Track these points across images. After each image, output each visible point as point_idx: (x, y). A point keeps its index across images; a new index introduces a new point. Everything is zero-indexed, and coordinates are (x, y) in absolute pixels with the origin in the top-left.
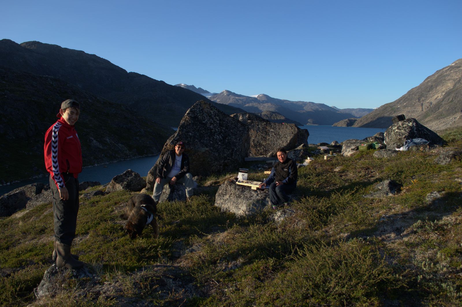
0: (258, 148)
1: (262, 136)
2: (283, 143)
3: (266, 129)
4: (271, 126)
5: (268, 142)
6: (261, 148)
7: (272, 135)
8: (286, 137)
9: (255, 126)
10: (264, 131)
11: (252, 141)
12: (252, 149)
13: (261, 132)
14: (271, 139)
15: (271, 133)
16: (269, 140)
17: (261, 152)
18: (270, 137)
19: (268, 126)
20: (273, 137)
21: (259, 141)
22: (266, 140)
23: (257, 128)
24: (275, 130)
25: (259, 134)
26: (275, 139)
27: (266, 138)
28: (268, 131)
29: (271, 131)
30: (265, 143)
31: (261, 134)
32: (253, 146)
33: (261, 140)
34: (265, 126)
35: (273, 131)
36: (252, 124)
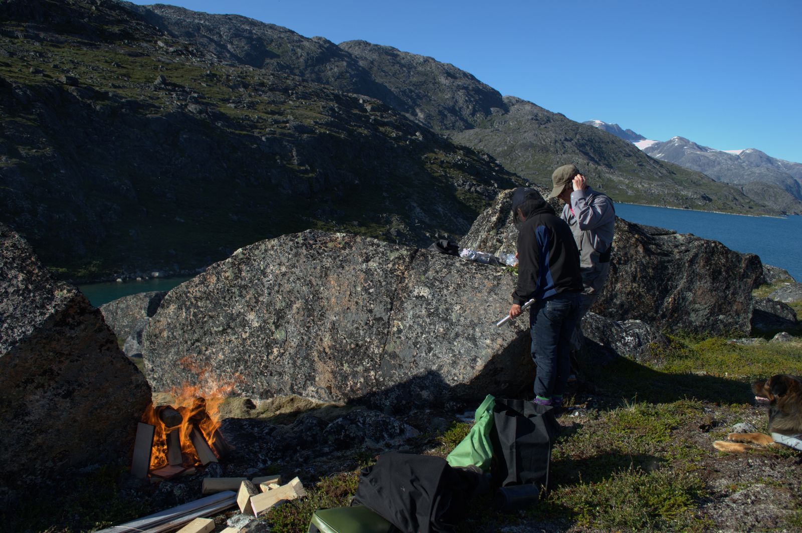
0: (346, 365)
1: (371, 311)
2: (454, 364)
3: (401, 279)
4: (425, 272)
5: (390, 348)
6: (360, 369)
7: (415, 316)
8: (473, 339)
9: (353, 264)
10: (388, 291)
11: (329, 328)
12: (319, 366)
13: (370, 293)
14: (409, 333)
15: (416, 306)
16: (400, 338)
17: (351, 387)
18: (407, 321)
19: (413, 269)
20: (418, 325)
21: (356, 334)
22: (388, 335)
23: (356, 272)
24: (437, 291)
25: (359, 301)
26: (424, 336)
27: (388, 324)
28: (405, 294)
29: (414, 297)
30: (379, 349)
31: (368, 304)
32: (327, 350)
33: (363, 330)
34: (397, 266)
35: (425, 295)
36: (343, 251)
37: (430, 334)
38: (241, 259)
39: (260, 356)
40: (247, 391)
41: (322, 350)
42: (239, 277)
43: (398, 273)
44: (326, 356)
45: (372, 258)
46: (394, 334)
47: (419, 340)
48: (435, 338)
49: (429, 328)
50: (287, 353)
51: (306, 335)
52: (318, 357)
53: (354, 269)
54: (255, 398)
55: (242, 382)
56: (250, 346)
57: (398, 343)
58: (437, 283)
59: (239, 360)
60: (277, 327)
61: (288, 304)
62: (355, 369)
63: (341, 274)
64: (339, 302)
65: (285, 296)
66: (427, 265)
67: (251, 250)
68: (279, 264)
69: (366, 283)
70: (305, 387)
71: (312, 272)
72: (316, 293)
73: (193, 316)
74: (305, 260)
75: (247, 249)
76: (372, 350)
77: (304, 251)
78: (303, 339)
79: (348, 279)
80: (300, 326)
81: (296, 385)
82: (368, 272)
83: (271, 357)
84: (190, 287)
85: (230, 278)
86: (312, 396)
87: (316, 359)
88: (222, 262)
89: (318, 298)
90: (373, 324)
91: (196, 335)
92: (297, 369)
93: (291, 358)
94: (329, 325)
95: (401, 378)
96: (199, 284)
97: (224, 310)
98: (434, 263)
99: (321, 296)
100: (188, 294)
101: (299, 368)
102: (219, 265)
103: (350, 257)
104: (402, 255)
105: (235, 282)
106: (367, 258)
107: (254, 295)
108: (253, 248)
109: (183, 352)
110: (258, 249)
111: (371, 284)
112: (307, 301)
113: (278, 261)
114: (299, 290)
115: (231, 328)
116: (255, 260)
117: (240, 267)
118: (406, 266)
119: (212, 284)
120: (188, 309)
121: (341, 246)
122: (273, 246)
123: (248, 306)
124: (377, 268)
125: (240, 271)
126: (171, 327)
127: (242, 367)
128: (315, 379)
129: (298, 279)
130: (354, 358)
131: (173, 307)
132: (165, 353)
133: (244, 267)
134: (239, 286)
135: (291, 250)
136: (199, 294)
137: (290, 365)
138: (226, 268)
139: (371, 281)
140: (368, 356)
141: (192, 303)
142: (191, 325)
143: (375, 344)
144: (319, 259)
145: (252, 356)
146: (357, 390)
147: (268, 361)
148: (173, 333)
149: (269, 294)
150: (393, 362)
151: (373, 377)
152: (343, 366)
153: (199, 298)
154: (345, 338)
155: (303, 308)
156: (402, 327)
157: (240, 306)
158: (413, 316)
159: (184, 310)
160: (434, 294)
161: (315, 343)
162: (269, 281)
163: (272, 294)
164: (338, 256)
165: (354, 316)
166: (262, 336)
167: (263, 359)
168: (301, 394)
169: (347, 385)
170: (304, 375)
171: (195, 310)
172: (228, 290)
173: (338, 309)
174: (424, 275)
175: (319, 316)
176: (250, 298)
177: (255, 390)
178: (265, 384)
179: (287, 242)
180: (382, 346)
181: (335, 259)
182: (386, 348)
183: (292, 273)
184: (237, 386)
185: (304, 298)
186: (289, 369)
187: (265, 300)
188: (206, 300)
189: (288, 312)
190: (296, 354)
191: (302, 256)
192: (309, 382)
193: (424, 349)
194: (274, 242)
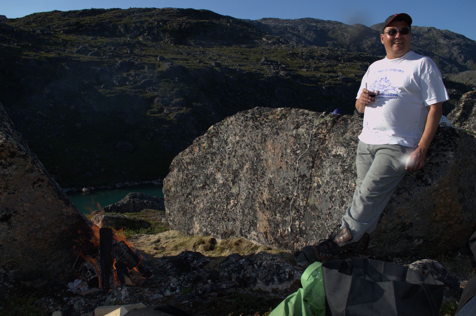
0: (278, 215)
1: (297, 169)
3: (323, 141)
4: (343, 133)
5: (311, 201)
6: (288, 218)
7: (332, 173)
9: (286, 131)
10: (311, 151)
11: (267, 184)
12: (260, 215)
13: (296, 154)
14: (326, 188)
15: (333, 163)
16: (319, 192)
17: (281, 233)
18: (325, 177)
19: (333, 132)
20: (334, 180)
21: (287, 189)
22: (310, 190)
23: (287, 137)
24: (351, 150)
25: (288, 161)
26: (338, 190)
27: (310, 180)
28: (325, 154)
29: (332, 156)
30: (303, 202)
31: (295, 163)
32: (266, 202)
33: (292, 186)
34: (321, 130)
35: (341, 153)
36: (279, 121)
37: (343, 189)
38: (213, 133)
39: (223, 206)
40: (214, 232)
41: (262, 202)
42: (211, 146)
43: (321, 136)
44: (264, 207)
45: (301, 125)
46: (314, 189)
47: (334, 194)
48: (347, 192)
49: (343, 184)
50: (239, 203)
51: (252, 190)
52: (259, 207)
53: (286, 135)
54: (218, 238)
55: (211, 225)
56: (218, 198)
57: (318, 197)
58: (353, 143)
59: (211, 208)
60: (233, 184)
61: (240, 166)
62: (285, 218)
63: (276, 139)
64: (274, 162)
65: (239, 160)
66: (346, 128)
67: (219, 126)
68: (235, 135)
69: (294, 146)
70: (249, 232)
71: (255, 139)
72: (258, 156)
73: (186, 176)
74: (251, 130)
75: (217, 125)
76: (298, 202)
77: (251, 123)
78: (250, 193)
79: (281, 143)
80: (248, 182)
81: (244, 229)
82: (297, 137)
83: (229, 207)
84: (184, 155)
85: (206, 148)
86: (254, 239)
87: (258, 209)
88: (202, 136)
89: (260, 160)
90: (299, 181)
91: (188, 190)
92: (245, 217)
93: (242, 208)
94: (267, 182)
95: (319, 228)
96: (188, 153)
97: (203, 171)
98: (353, 126)
99: (262, 158)
100: (183, 161)
101: (246, 215)
102: (200, 139)
103: (285, 126)
104: (326, 121)
105: (209, 150)
106: (297, 125)
107: (220, 159)
108: (220, 124)
109: (182, 202)
110: (223, 124)
111: (299, 146)
112: (253, 162)
113: (234, 132)
114: (248, 154)
115: (207, 185)
116: (221, 134)
117: (212, 139)
118: (328, 130)
119: (196, 153)
120: (183, 171)
121: (279, 118)
122: (232, 122)
123: (217, 168)
124: (304, 133)
125: (212, 142)
126: (176, 185)
127: (212, 214)
128: (256, 225)
129: (247, 145)
130: (285, 209)
131: (176, 170)
132: (175, 203)
133: (214, 139)
134: (211, 153)
135: (242, 123)
136: (188, 160)
137: (241, 213)
138: (204, 140)
139: (299, 144)
140: (295, 208)
141: (185, 167)
142: (185, 183)
143: (301, 198)
144: (261, 129)
145: (218, 206)
146: (285, 236)
147: (227, 210)
148: (176, 189)
149: (229, 158)
150: (313, 214)
151: (297, 226)
152: (276, 215)
153: (189, 163)
154: (278, 193)
155: (250, 169)
156: (321, 183)
157: (212, 169)
158: (330, 173)
159: (181, 172)
160: (349, 153)
161: (257, 196)
162: (229, 148)
163: (231, 158)
164: (276, 125)
165: (285, 173)
166: (224, 190)
167: (224, 209)
168: (246, 237)
169: (278, 232)
170: (250, 222)
171: (187, 172)
172: (205, 157)
173: (273, 168)
174: (342, 136)
175: (261, 174)
176: (218, 162)
177: (219, 232)
178: (225, 227)
179: (240, 117)
180: (306, 199)
181: (273, 127)
182: (308, 201)
183: (243, 141)
184: (209, 228)
185: (251, 160)
186: (240, 217)
187: (226, 163)
188: (193, 164)
189: (240, 172)
190: (245, 205)
191: (249, 127)
192: (252, 228)
193: (338, 202)
194: (232, 118)
